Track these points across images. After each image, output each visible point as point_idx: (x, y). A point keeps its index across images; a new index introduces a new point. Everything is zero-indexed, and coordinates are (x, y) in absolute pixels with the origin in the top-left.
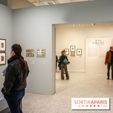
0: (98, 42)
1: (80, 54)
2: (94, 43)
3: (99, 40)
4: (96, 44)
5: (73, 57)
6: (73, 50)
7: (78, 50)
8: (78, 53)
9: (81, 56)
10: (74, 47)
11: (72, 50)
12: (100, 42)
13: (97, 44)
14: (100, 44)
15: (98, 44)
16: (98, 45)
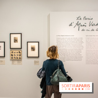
0: (82, 22)
1: (35, 54)
2: (74, 25)
3: (85, 18)
4: (77, 27)
5: (16, 62)
6: (18, 45)
7: (30, 45)
8: (31, 54)
9: (36, 60)
10: (18, 36)
11: (14, 45)
12: (88, 22)
13: (81, 28)
14: (88, 27)
15: (83, 28)
16: (83, 30)
